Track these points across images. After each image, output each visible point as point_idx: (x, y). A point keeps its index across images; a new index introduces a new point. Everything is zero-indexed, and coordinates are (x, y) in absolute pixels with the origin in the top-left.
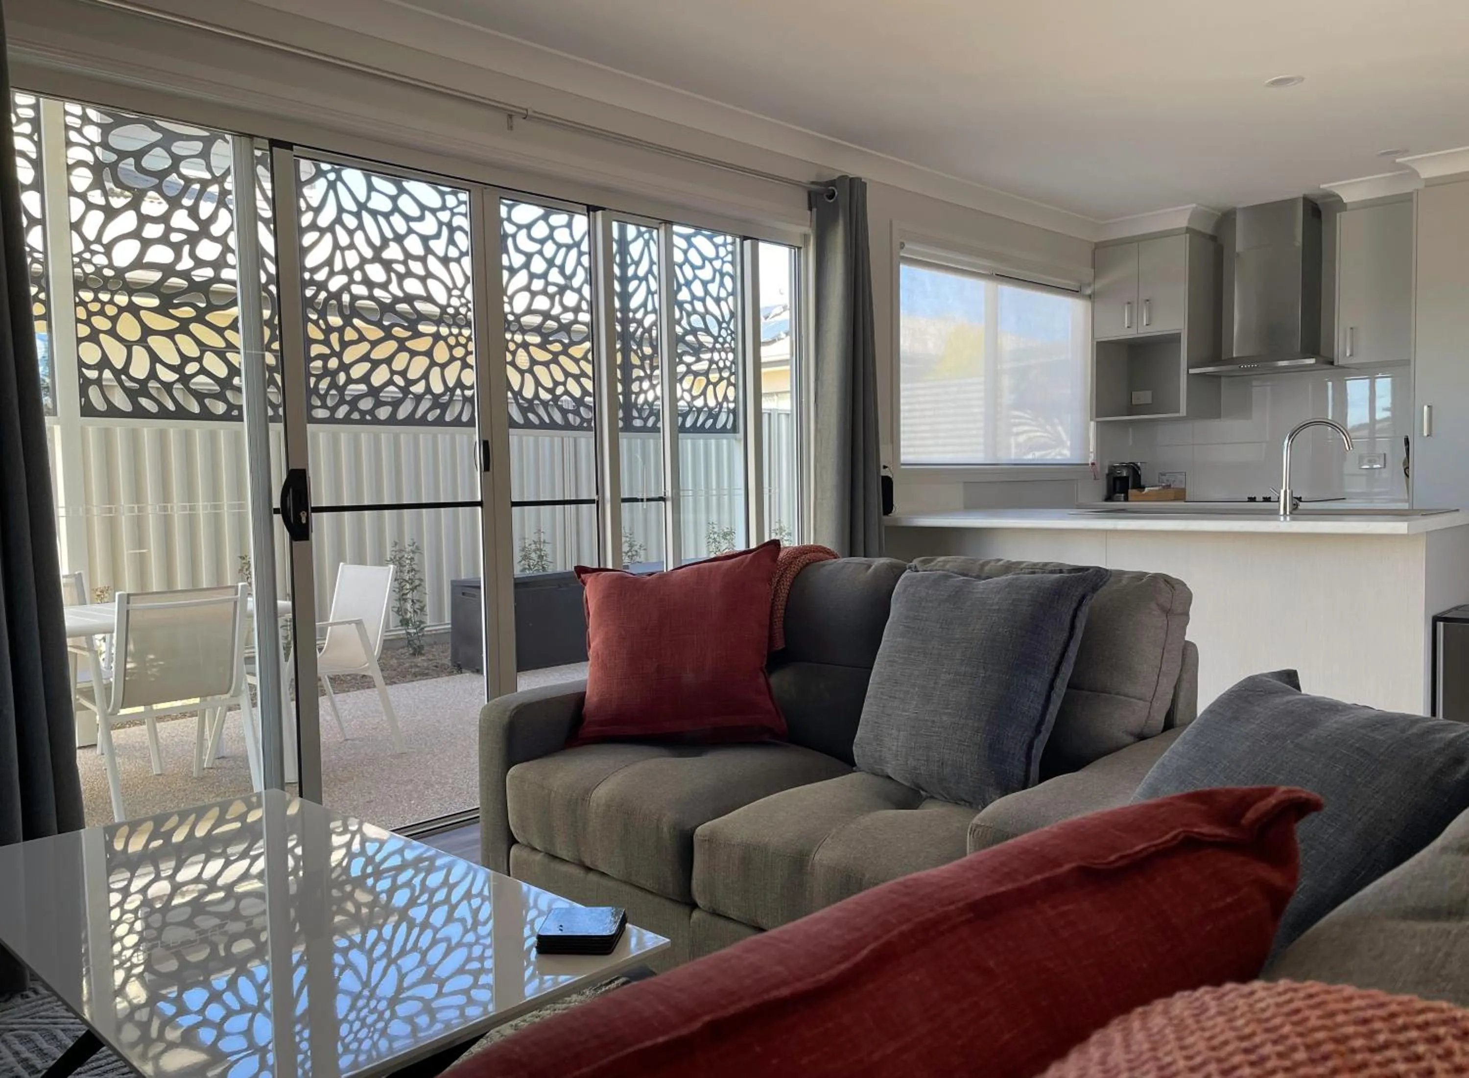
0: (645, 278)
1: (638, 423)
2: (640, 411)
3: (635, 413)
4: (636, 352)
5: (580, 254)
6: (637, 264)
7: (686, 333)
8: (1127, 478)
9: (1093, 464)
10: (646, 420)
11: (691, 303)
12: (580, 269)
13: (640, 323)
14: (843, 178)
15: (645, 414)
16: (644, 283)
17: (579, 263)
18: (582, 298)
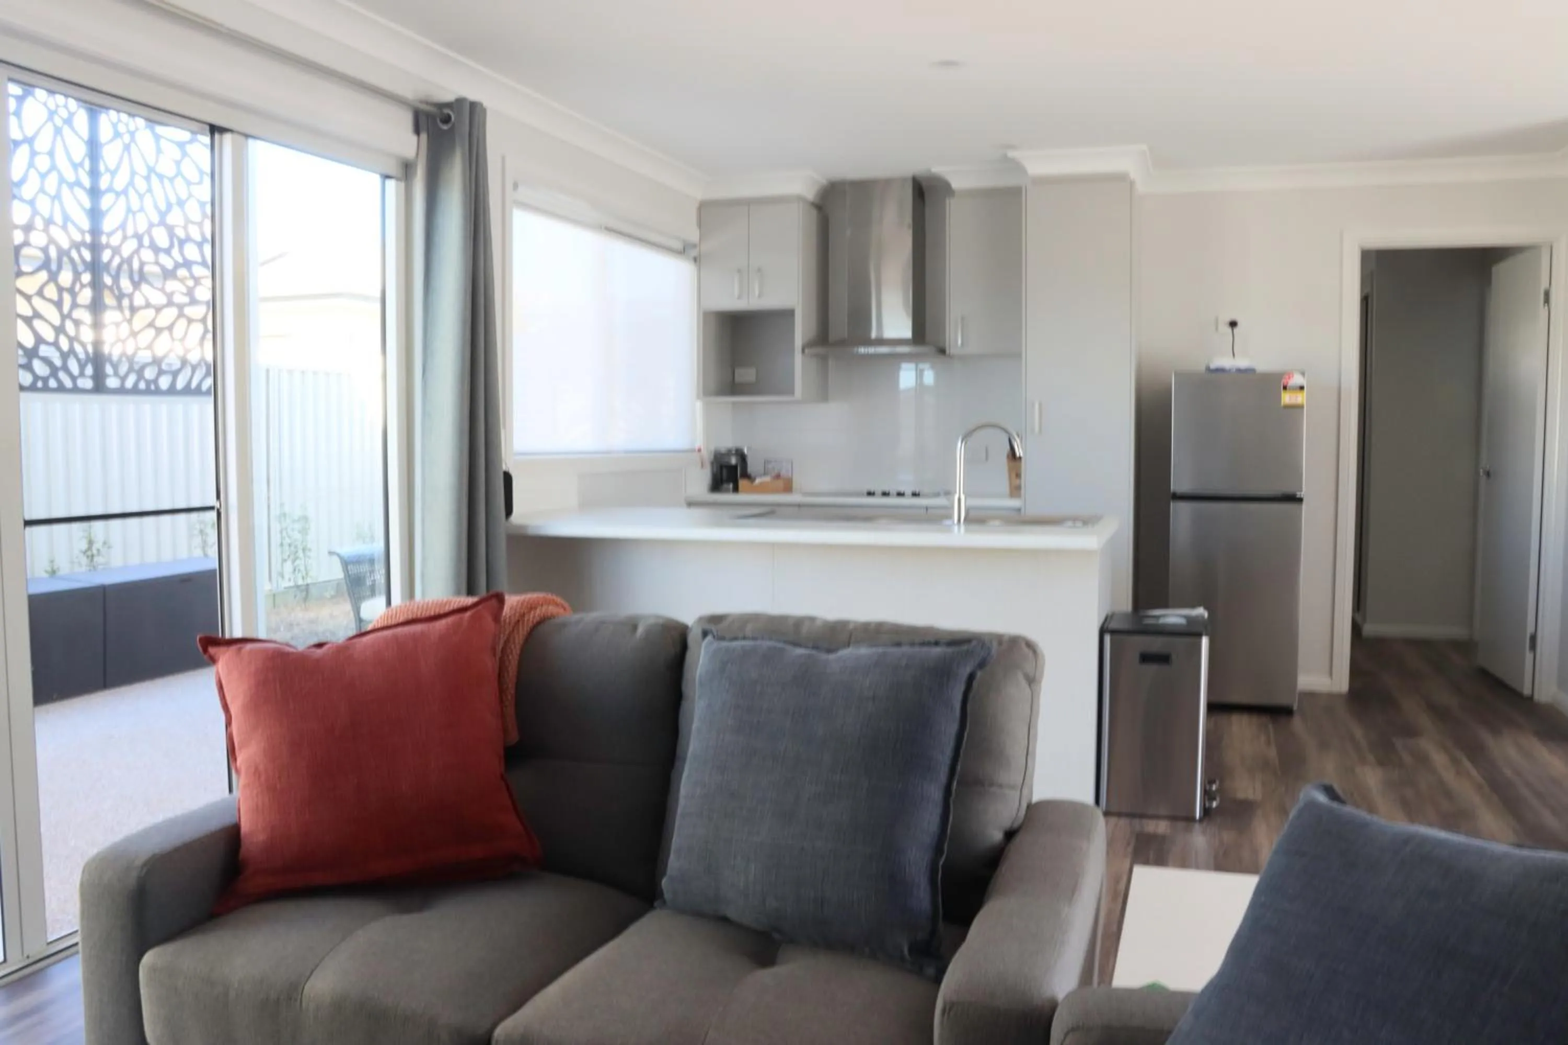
0: (125, 192)
1: (112, 382)
2: (115, 367)
3: (109, 370)
4: (111, 289)
5: (33, 154)
6: (113, 173)
7: (177, 266)
8: (735, 467)
9: (699, 450)
10: (123, 379)
11: (185, 228)
12: (32, 173)
13: (116, 251)
14: (460, 101)
15: (123, 369)
16: (122, 198)
17: (31, 165)
18: (35, 213)
